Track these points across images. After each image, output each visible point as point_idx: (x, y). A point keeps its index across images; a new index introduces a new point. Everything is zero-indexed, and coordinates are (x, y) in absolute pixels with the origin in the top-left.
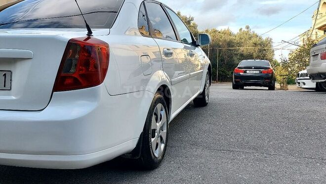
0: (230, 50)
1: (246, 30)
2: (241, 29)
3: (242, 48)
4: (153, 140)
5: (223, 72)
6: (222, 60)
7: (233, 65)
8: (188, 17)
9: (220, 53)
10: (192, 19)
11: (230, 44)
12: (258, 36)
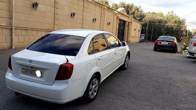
0: (160, 25)
1: (171, 13)
2: (169, 13)
3: (167, 24)
4: (90, 93)
5: (155, 36)
6: (155, 30)
7: (161, 33)
8: (138, 7)
9: (154, 26)
10: (140, 8)
11: (160, 22)
12: (177, 17)
